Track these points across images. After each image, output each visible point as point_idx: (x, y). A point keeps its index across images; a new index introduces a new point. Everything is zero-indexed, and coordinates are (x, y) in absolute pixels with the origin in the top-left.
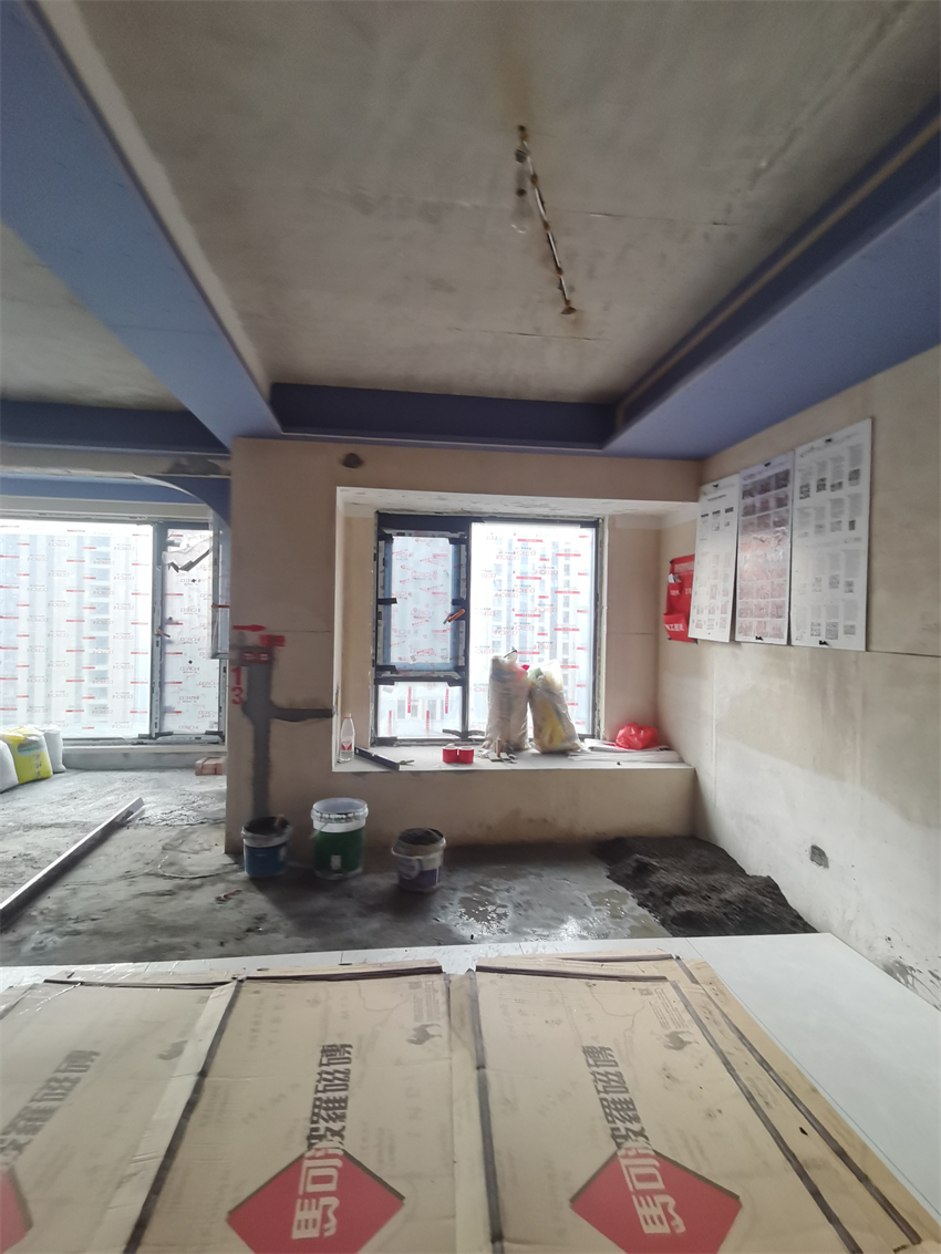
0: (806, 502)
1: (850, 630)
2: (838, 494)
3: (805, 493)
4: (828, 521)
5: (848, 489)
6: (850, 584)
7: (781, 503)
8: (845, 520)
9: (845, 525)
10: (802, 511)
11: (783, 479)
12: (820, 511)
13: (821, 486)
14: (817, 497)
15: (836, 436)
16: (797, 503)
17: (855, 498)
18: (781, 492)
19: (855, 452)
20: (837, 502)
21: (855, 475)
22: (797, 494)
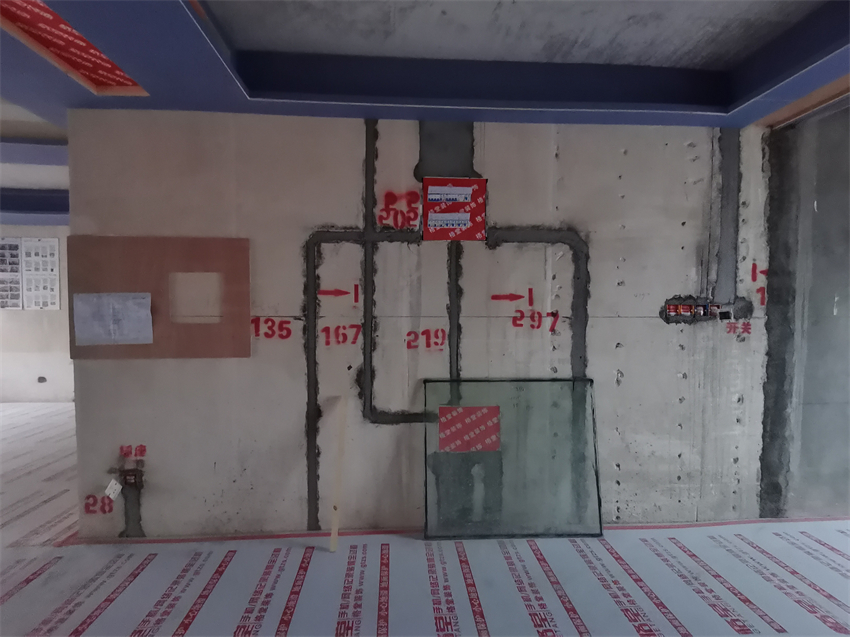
0: (28, 259)
1: (53, 304)
2: (44, 259)
3: (28, 255)
4: (41, 267)
5: (49, 258)
6: (52, 290)
7: (16, 256)
8: (49, 268)
9: (49, 270)
10: (27, 262)
11: (16, 247)
12: (37, 264)
13: (37, 254)
14: (33, 258)
15: (43, 239)
16: (23, 258)
17: (53, 263)
18: (14, 252)
19: (52, 247)
20: (45, 263)
21: (52, 255)
22: (24, 254)
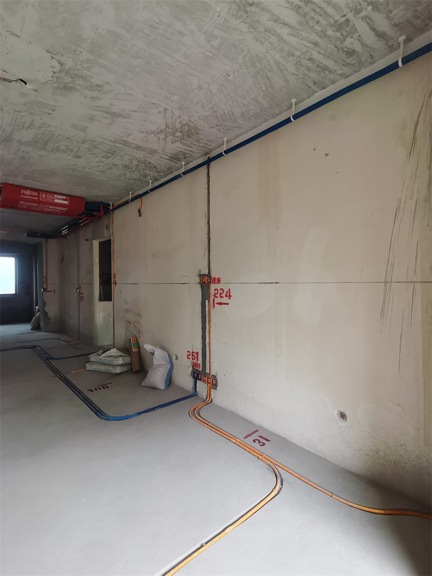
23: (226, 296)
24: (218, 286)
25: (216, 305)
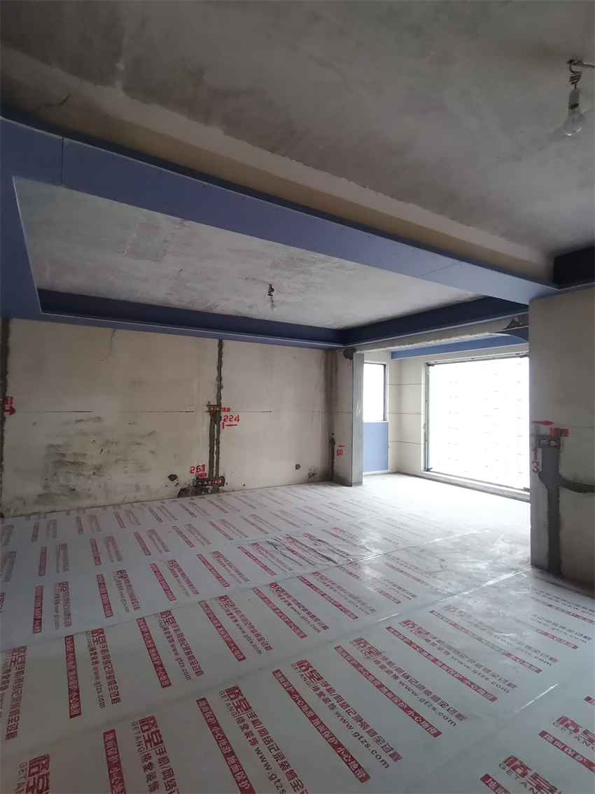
23: (235, 420)
24: (228, 414)
25: (225, 427)
